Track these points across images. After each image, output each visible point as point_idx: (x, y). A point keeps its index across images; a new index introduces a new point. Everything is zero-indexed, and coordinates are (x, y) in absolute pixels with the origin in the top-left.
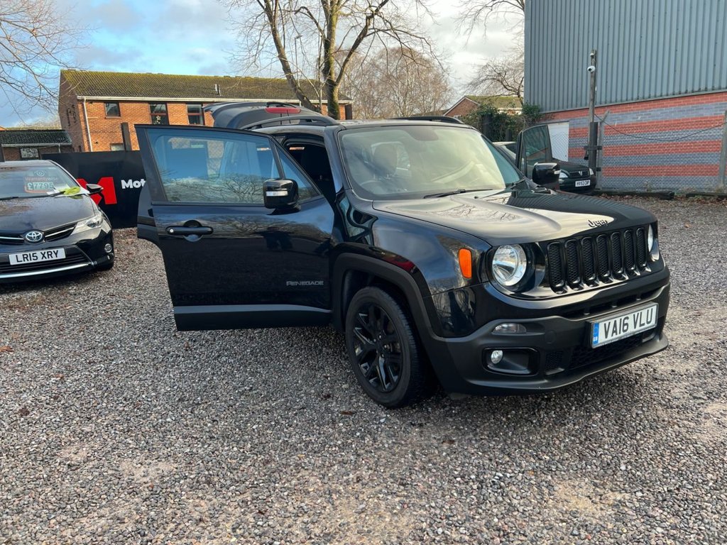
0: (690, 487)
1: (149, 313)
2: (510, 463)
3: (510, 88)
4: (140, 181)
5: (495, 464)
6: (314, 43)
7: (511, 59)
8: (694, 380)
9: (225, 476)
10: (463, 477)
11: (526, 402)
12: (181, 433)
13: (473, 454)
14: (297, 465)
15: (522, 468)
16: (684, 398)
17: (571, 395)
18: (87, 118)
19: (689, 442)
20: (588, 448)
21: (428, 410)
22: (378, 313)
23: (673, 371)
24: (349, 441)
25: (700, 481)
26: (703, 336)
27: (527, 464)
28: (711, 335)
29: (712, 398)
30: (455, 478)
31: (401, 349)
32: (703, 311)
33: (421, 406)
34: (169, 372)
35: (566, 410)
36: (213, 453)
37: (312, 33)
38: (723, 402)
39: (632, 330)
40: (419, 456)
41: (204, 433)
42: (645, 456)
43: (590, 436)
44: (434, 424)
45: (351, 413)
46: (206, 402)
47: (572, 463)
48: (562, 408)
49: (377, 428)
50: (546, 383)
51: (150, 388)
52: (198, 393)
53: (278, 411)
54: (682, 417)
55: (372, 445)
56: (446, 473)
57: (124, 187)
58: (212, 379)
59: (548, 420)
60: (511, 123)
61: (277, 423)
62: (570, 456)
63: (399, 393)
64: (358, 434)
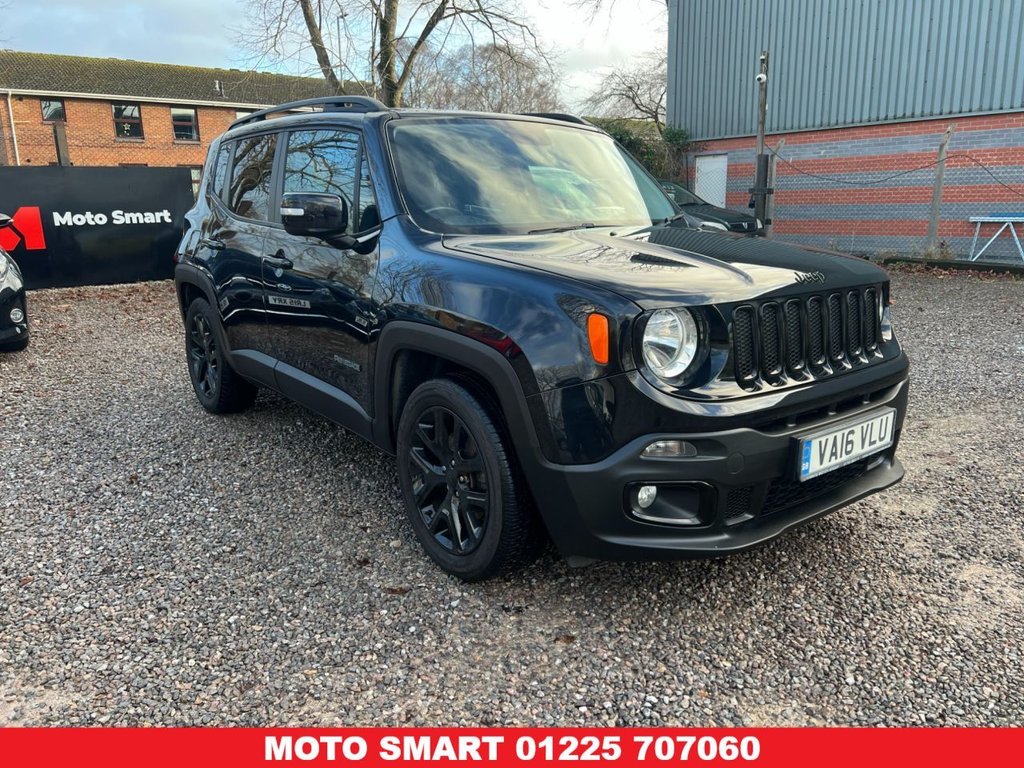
0: (961, 712)
1: (76, 420)
2: (668, 677)
3: (644, 109)
4: (84, 214)
5: (643, 678)
6: (364, 23)
7: (645, 69)
8: (936, 528)
9: (166, 717)
10: (590, 705)
11: (687, 566)
12: (96, 634)
13: (605, 660)
14: (302, 690)
15: (687, 684)
16: (925, 556)
17: (756, 554)
18: (12, 122)
19: (945, 631)
20: (791, 645)
21: (530, 582)
22: (449, 422)
23: (902, 513)
24: (397, 643)
25: (974, 700)
26: (938, 459)
27: (696, 677)
28: (948, 457)
29: (967, 555)
30: (578, 707)
31: (487, 483)
32: (931, 422)
33: (520, 576)
34: (94, 520)
35: (751, 579)
36: (150, 671)
37: (361, 8)
38: (984, 562)
39: (859, 451)
40: (517, 666)
41: (139, 633)
42: (880, 657)
43: (793, 623)
44: (541, 607)
45: (403, 592)
46: (152, 575)
47: (768, 674)
48: (744, 576)
49: (446, 617)
50: (726, 540)
51: (55, 549)
52: (139, 559)
53: (277, 590)
54: (928, 589)
55: (436, 648)
56: (561, 698)
57: (57, 224)
58: (168, 533)
59: (723, 598)
60: (648, 153)
61: (273, 611)
62: (763, 661)
63: (483, 556)
64: (412, 629)
